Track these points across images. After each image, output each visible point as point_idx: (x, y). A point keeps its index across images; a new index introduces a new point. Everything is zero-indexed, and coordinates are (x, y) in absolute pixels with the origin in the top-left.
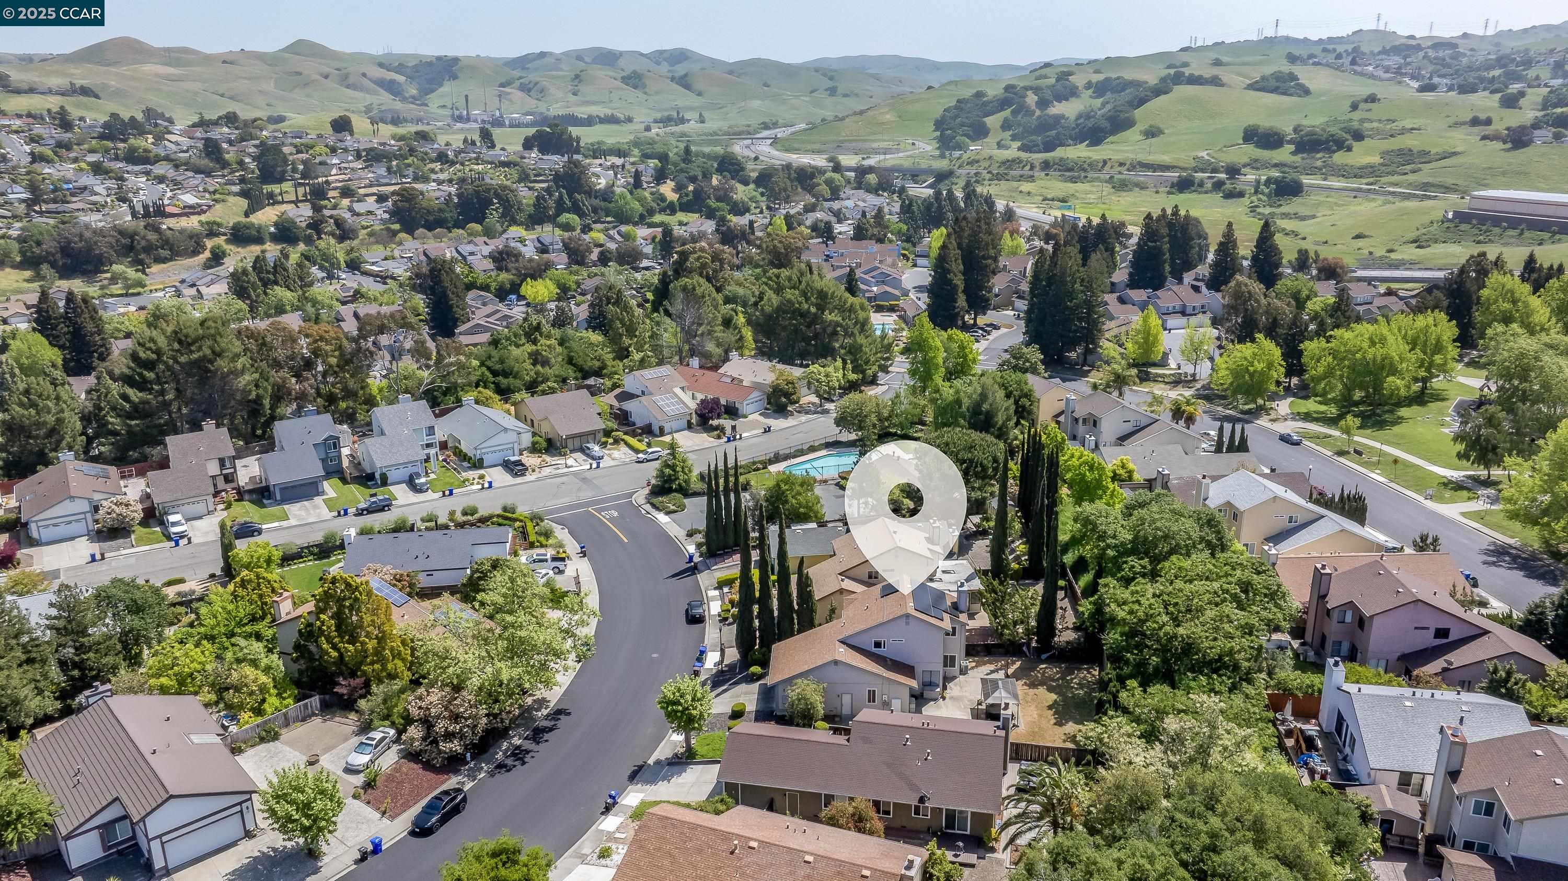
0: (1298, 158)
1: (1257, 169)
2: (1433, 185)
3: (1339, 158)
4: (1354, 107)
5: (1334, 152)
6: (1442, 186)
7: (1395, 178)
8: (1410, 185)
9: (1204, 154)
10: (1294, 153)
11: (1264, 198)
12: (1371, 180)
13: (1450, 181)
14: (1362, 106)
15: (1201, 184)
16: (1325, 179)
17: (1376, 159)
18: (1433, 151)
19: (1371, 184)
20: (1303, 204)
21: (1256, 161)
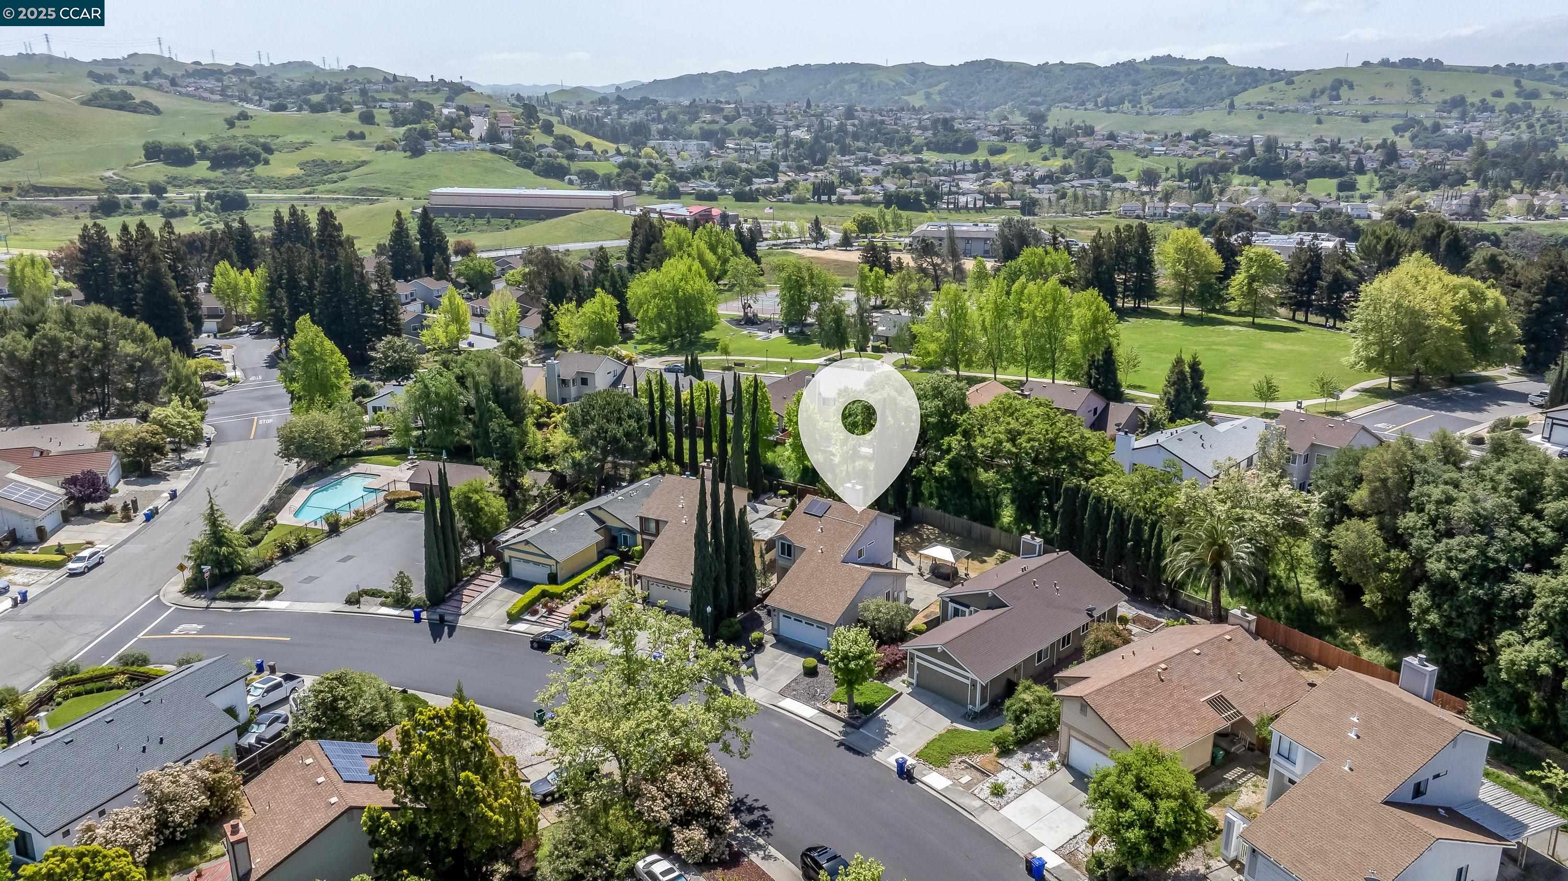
0: (218, 173)
1: (181, 187)
2: (369, 190)
3: (260, 170)
4: (231, 124)
5: (252, 165)
6: (376, 190)
7: (328, 186)
8: (347, 191)
9: (109, 174)
10: (212, 168)
11: (213, 214)
12: (308, 189)
13: (381, 185)
14: (237, 123)
15: (129, 206)
16: (261, 192)
17: (296, 171)
18: (344, 161)
19: (310, 193)
20: (258, 216)
21: (175, 178)
